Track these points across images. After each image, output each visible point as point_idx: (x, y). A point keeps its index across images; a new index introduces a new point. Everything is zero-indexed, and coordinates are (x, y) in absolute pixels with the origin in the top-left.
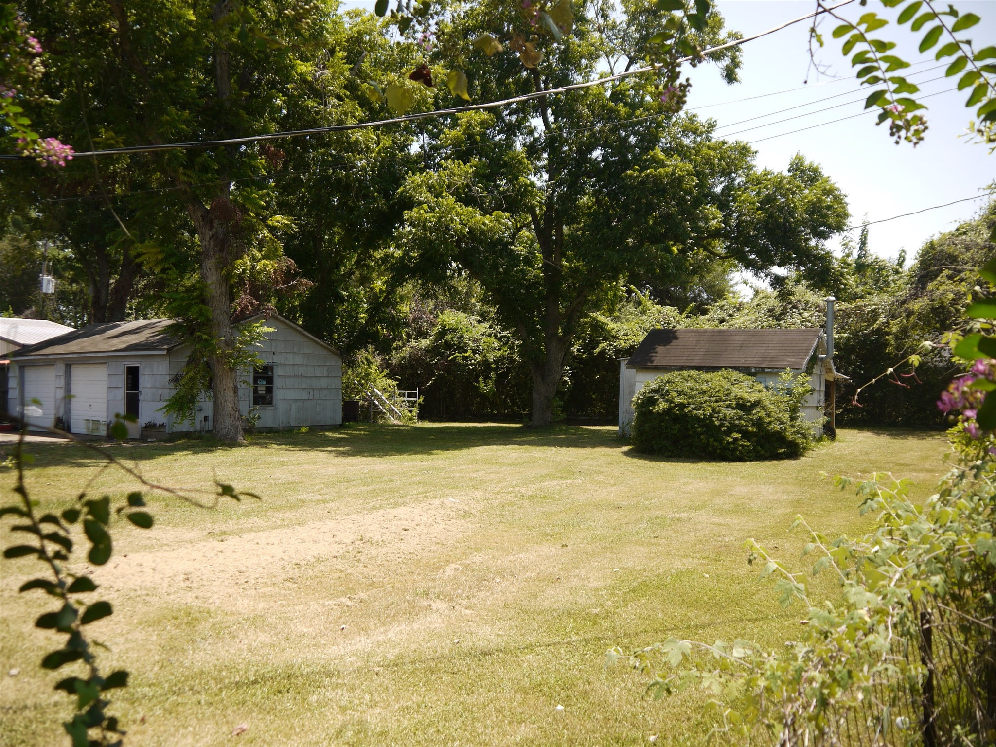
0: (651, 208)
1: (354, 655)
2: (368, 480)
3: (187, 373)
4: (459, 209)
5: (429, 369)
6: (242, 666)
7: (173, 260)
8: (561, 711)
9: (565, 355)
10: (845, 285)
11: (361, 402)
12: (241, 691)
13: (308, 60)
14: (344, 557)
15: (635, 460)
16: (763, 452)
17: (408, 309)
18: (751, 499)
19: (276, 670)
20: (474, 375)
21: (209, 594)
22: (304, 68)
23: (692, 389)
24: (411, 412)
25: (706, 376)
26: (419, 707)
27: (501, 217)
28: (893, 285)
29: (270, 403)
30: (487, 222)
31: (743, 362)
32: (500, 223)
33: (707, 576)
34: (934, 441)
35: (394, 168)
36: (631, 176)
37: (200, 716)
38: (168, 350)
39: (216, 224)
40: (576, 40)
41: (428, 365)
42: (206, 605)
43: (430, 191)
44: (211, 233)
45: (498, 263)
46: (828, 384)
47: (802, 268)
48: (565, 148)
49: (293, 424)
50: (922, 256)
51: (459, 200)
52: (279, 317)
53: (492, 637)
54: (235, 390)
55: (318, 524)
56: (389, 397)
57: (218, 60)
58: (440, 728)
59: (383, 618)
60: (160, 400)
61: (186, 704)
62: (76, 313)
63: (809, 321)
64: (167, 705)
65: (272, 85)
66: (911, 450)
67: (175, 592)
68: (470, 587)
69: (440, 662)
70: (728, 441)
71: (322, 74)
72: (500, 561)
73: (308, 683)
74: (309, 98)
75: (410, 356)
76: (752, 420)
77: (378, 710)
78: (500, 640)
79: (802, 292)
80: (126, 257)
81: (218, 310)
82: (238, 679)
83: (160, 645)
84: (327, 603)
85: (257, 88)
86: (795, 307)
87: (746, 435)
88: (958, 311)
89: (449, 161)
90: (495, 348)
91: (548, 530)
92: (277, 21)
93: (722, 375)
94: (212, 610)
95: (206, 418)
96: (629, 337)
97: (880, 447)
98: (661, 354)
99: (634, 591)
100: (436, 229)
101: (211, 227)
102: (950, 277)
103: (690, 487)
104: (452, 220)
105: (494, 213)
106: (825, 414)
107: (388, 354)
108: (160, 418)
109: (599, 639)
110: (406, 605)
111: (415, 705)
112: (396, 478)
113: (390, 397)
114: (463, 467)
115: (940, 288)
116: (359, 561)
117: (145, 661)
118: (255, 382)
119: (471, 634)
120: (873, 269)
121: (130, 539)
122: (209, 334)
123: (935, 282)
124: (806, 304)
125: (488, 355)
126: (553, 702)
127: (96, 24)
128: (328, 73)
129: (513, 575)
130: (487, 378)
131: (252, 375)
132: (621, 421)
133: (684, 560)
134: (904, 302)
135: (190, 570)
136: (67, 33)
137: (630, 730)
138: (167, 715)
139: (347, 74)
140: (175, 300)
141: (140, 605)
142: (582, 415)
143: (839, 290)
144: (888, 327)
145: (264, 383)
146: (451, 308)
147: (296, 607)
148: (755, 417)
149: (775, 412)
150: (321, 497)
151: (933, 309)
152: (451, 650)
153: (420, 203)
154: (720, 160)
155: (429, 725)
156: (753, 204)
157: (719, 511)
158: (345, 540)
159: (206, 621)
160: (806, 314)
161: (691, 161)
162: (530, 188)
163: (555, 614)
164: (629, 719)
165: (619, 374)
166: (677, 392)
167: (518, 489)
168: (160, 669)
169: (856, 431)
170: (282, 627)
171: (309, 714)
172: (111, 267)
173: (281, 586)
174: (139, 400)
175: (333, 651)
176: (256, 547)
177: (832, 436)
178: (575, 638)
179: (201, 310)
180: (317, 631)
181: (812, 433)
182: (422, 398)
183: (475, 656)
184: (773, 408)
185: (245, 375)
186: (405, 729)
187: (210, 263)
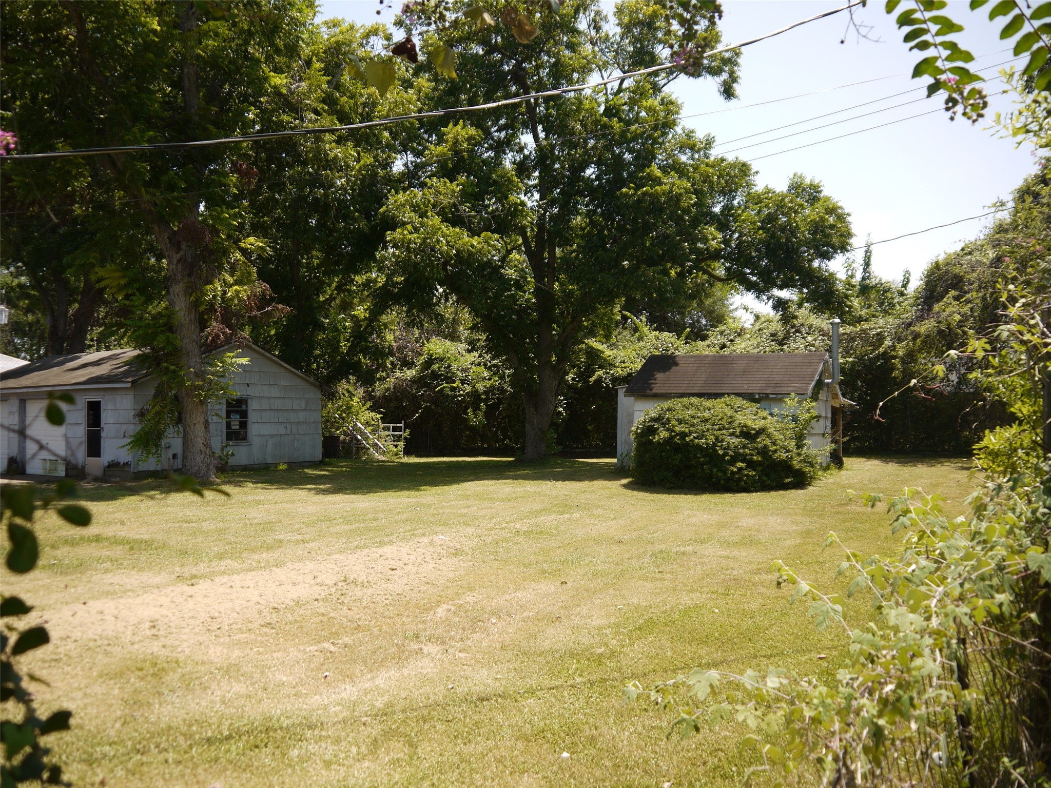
0: (648, 227)
1: (339, 704)
2: (352, 518)
3: (153, 407)
4: (445, 229)
5: (415, 401)
6: (214, 720)
7: (136, 285)
8: (567, 759)
9: (559, 384)
10: (850, 307)
11: (342, 437)
12: (213, 748)
13: (282, 72)
14: (326, 600)
15: (635, 493)
16: (768, 482)
17: (392, 338)
18: (758, 531)
19: (253, 723)
20: (463, 407)
21: (178, 643)
22: (278, 80)
23: (693, 417)
24: (396, 446)
25: (708, 403)
26: (411, 759)
27: (490, 238)
28: (898, 307)
29: (245, 438)
30: (475, 244)
31: (746, 388)
32: (489, 245)
33: (717, 611)
34: (944, 468)
35: (376, 187)
36: (626, 195)
37: (167, 776)
38: (132, 382)
39: (184, 246)
40: (567, 53)
41: (414, 396)
42: (174, 654)
43: (414, 211)
44: (178, 256)
45: (487, 287)
46: (835, 411)
47: (805, 290)
48: (557, 166)
49: (269, 461)
50: (928, 276)
51: (445, 220)
52: (253, 346)
53: (490, 681)
54: (206, 424)
55: (297, 565)
56: (373, 430)
57: (186, 70)
58: (435, 781)
59: (369, 663)
60: (124, 436)
61: (151, 763)
62: (32, 345)
63: (813, 345)
64: (130, 765)
65: (244, 98)
66: (921, 477)
67: (140, 641)
68: (464, 629)
69: (434, 710)
70: (732, 471)
71: (298, 87)
72: (495, 601)
73: (288, 736)
74: (284, 112)
75: (394, 388)
76: (756, 448)
77: (367, 764)
78: (498, 684)
79: (805, 315)
80: (87, 282)
81: (187, 338)
82: (210, 734)
83: (122, 699)
84: (308, 650)
85: (227, 101)
86: (798, 331)
87: (751, 464)
88: (965, 333)
89: (435, 179)
90: (485, 378)
91: (546, 567)
92: (249, 30)
93: (725, 402)
94: (180, 660)
95: (175, 456)
96: (626, 365)
97: (889, 475)
98: (661, 381)
99: (640, 629)
100: (421, 250)
101: (179, 249)
102: (956, 298)
103: (694, 520)
104: (438, 241)
105: (483, 235)
106: (832, 442)
107: (371, 385)
108: (124, 456)
109: (605, 680)
110: (394, 649)
111: (406, 757)
112: (381, 515)
113: (374, 432)
114: (454, 503)
115: (947, 310)
116: (342, 603)
117: (105, 717)
118: (228, 416)
119: (467, 679)
120: (878, 291)
121: (90, 586)
122: (177, 365)
123: (941, 304)
124: (810, 328)
125: (477, 385)
126: (558, 749)
127: (51, 30)
128: (304, 85)
129: (510, 616)
130: (476, 409)
131: (224, 407)
132: (619, 453)
133: (693, 595)
134: (910, 325)
135: (157, 616)
136: (20, 41)
137: (642, 777)
138: (130, 777)
139: (325, 86)
140: (139, 327)
141: (100, 656)
142: (577, 448)
143: (844, 313)
144: (894, 350)
145: (238, 417)
146: (438, 335)
147: (275, 655)
148: (760, 445)
149: (781, 440)
150: (300, 537)
151: (940, 332)
152: (445, 697)
153: (404, 224)
154: (719, 178)
155: (423, 779)
156: (754, 223)
157: (726, 544)
158: (327, 582)
159: (174, 671)
160: (810, 338)
161: (688, 178)
162: (520, 208)
163: (557, 655)
164: (641, 765)
165: (617, 403)
166: (678, 420)
167: (512, 525)
168: (123, 725)
169: (864, 459)
170: (259, 676)
171: (289, 771)
172: (71, 296)
173: (257, 632)
174: (100, 437)
175: (316, 700)
176: (229, 590)
177: (839, 464)
178: (579, 680)
179: (168, 338)
180: (298, 679)
181: (819, 461)
182: (408, 431)
183: (471, 702)
184: (778, 436)
185: (217, 410)
186: (396, 783)
187: (177, 288)
